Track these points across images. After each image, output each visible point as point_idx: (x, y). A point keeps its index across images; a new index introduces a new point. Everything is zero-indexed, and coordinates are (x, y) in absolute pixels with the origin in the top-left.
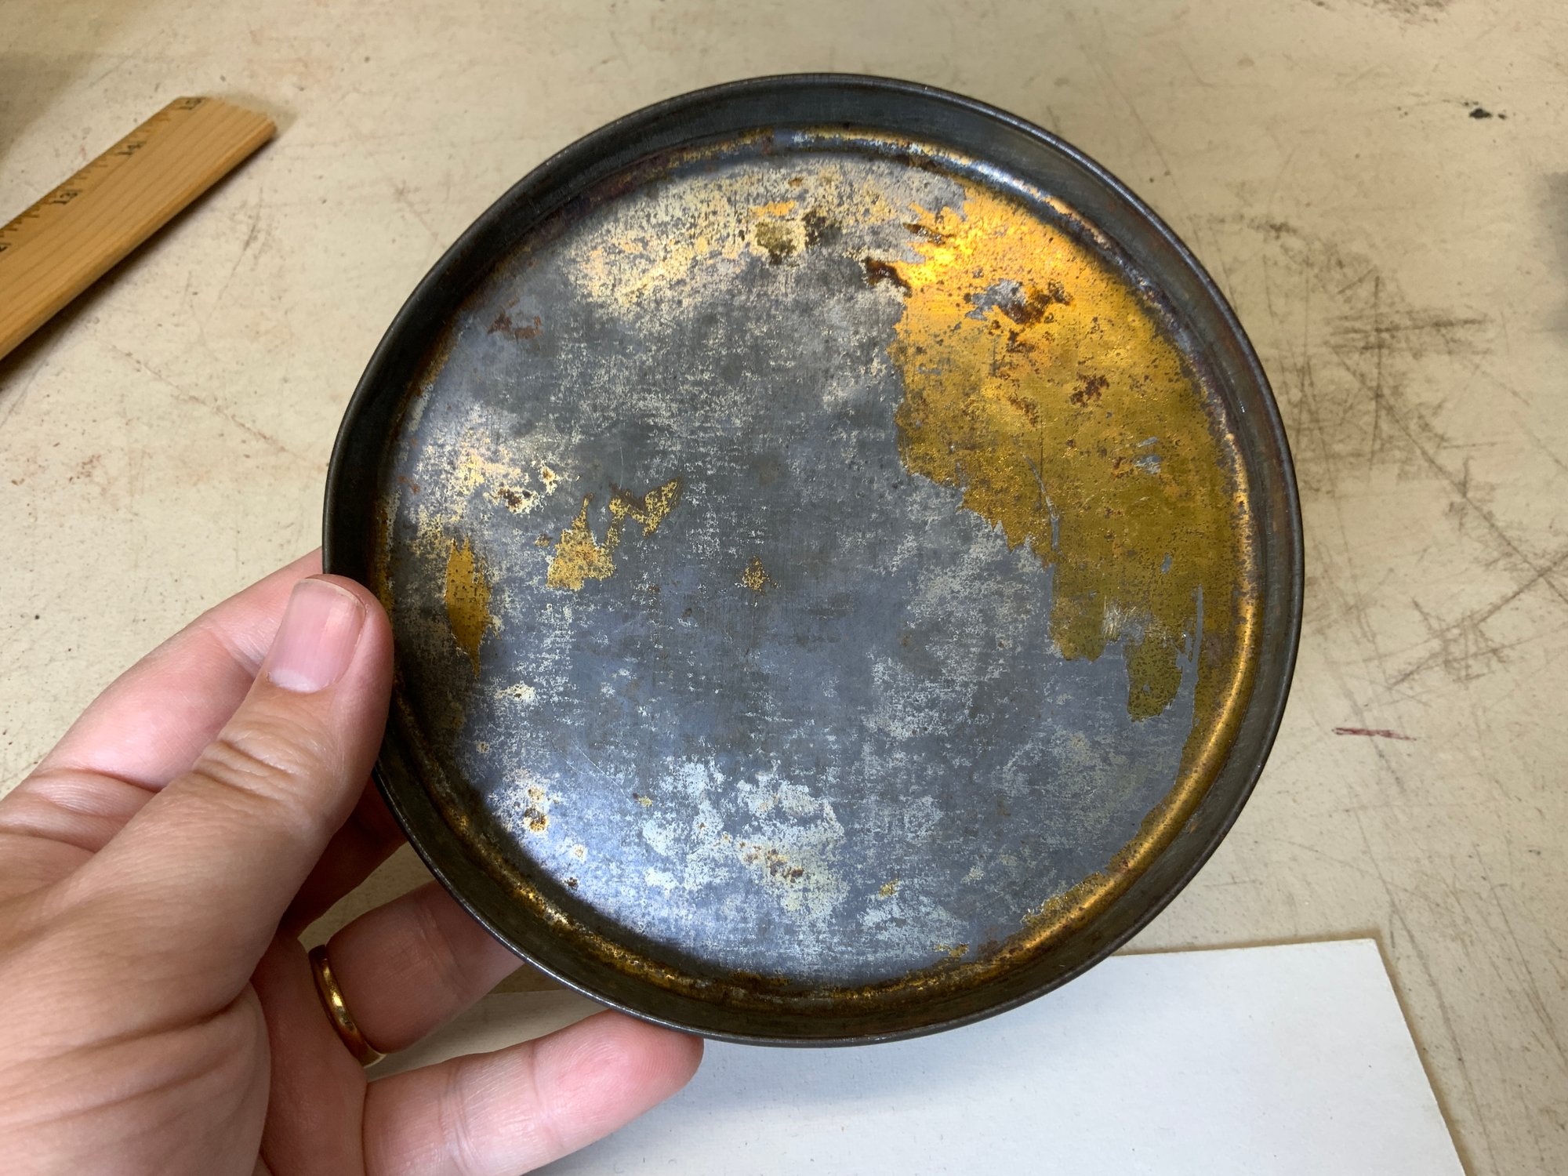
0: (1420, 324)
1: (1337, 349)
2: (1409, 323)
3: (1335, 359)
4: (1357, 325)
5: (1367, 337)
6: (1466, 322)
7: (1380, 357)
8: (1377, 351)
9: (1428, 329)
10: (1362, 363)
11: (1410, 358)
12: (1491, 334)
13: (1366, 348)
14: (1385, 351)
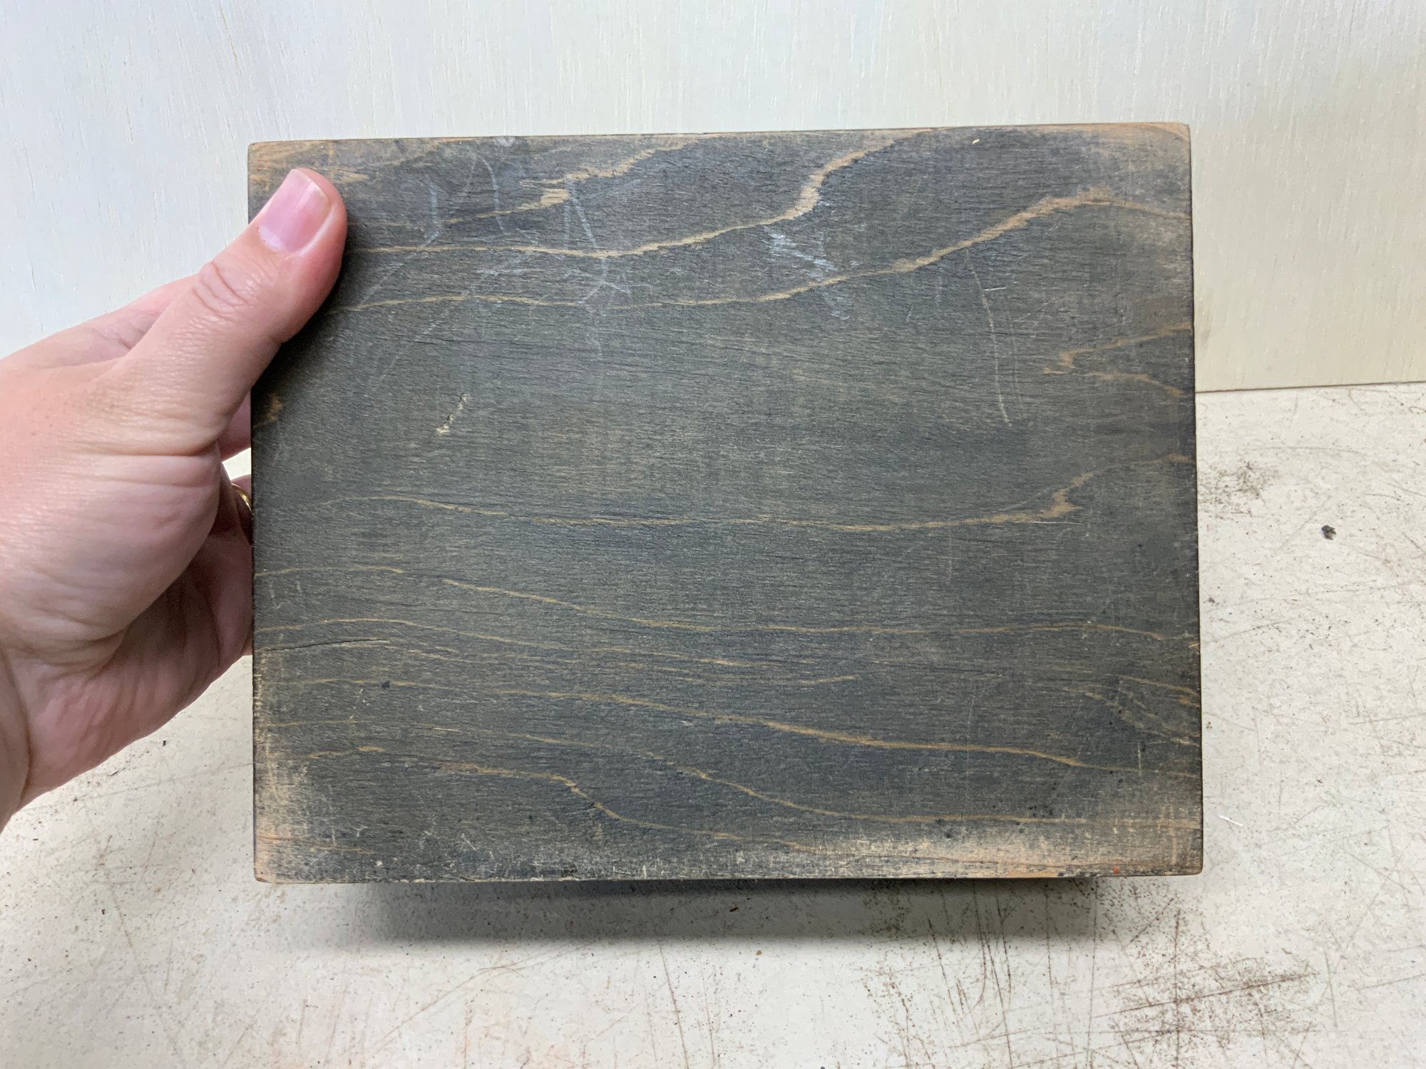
0: (1228, 985)
1: (1126, 1037)
2: (1214, 985)
3: (1124, 1055)
4: (1152, 993)
5: (1163, 1013)
6: (1284, 979)
7: (1179, 1047)
8: (1174, 1036)
9: (1237, 993)
10: (1155, 1058)
11: (1214, 1048)
12: (1315, 995)
13: (1161, 1033)
14: (1184, 1036)
